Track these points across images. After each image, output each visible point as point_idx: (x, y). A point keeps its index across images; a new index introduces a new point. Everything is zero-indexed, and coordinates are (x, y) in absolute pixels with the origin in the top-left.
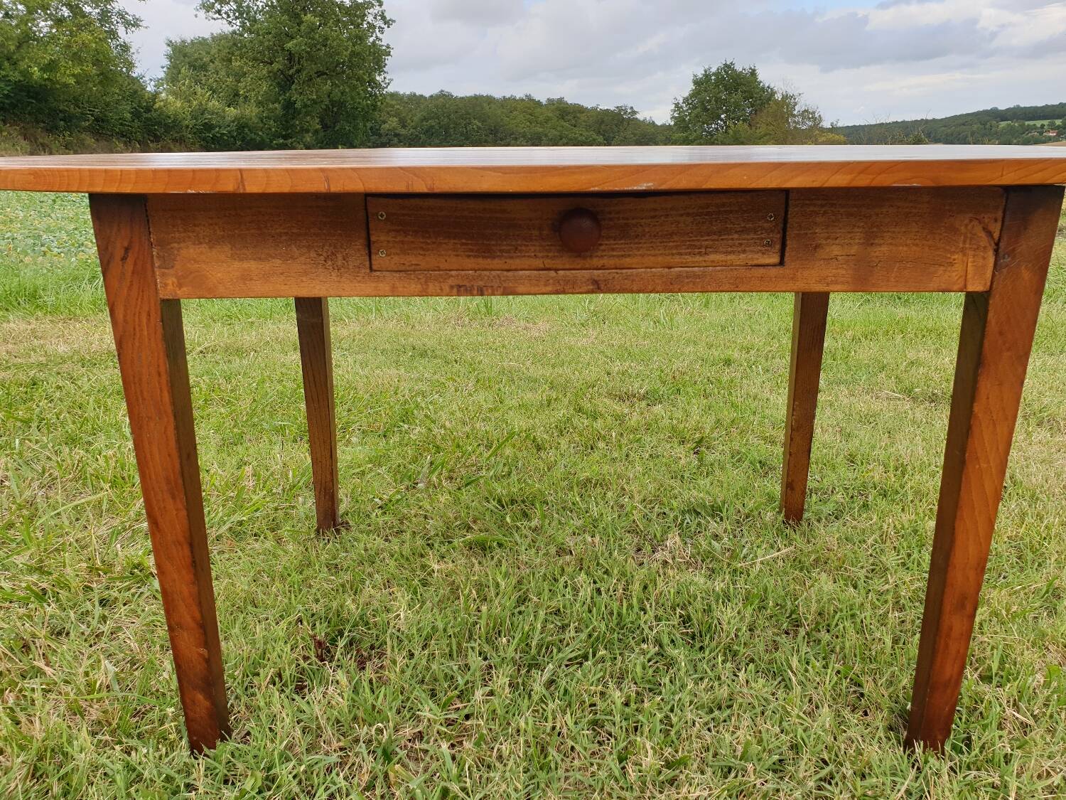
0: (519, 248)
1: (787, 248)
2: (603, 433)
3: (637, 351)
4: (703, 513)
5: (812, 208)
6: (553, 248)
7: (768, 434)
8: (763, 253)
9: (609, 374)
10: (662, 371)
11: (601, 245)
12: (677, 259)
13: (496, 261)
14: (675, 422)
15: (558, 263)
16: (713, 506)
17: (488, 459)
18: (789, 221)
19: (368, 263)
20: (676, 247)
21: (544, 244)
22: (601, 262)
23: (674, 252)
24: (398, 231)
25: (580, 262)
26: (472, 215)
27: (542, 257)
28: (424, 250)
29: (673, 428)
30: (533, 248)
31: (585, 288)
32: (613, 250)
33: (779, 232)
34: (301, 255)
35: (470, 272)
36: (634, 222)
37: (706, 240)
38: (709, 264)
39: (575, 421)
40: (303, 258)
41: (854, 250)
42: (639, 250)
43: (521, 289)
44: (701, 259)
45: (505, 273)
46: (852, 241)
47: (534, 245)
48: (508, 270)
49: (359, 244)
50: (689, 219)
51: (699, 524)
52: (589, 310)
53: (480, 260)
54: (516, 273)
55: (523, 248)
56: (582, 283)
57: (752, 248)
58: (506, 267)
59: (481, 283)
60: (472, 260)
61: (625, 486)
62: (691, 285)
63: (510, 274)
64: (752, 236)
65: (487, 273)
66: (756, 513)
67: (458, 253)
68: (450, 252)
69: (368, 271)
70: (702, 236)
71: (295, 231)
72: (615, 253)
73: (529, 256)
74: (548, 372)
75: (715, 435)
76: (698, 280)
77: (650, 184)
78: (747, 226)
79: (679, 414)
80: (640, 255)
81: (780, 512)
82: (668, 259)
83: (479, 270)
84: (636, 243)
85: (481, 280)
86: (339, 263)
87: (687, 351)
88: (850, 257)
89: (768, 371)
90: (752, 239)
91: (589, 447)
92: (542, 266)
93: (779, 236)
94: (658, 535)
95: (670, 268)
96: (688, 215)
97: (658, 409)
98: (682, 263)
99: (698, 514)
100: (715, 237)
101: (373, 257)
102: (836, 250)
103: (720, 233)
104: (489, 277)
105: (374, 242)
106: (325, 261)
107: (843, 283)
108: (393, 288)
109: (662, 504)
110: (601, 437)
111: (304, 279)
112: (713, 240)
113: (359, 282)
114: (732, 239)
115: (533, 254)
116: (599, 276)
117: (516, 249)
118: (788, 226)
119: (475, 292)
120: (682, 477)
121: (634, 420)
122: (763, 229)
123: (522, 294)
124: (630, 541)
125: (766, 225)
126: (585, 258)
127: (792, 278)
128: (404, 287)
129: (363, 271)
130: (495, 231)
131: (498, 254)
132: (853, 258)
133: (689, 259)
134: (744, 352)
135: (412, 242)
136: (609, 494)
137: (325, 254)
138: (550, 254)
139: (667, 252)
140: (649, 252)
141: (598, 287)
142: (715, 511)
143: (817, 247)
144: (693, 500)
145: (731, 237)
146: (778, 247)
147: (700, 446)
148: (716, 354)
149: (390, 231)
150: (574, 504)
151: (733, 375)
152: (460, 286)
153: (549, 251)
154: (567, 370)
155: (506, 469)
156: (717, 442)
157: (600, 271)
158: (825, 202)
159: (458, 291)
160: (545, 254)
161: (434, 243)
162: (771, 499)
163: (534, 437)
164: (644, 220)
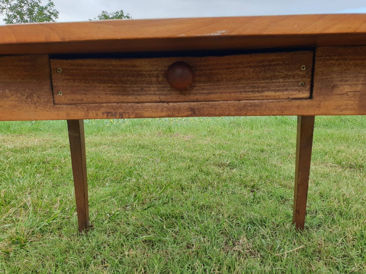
0: (144, 89)
1: (314, 88)
2: (211, 181)
3: (225, 146)
4: (257, 224)
5: (331, 62)
6: (165, 89)
7: (283, 183)
8: (299, 91)
9: (214, 155)
10: (236, 154)
11: (195, 86)
12: (244, 95)
13: (130, 97)
14: (242, 177)
15: (169, 98)
16: (261, 220)
17: (160, 194)
18: (316, 70)
19: (52, 99)
20: (244, 87)
21: (159, 86)
22: (196, 97)
23: (242, 90)
24: (69, 79)
25: (182, 98)
26: (114, 68)
27: (159, 94)
28: (85, 91)
29: (242, 180)
30: (153, 89)
31: (186, 113)
32: (203, 89)
33: (309, 78)
34: (12, 95)
35: (115, 104)
36: (216, 71)
37: (262, 83)
38: (265, 98)
39: (199, 176)
40: (13, 97)
41: (359, 88)
42: (219, 90)
43: (146, 114)
44: (259, 94)
45: (136, 104)
46: (358, 83)
47: (153, 87)
48: (138, 103)
49: (47, 88)
50: (252, 70)
51: (255, 230)
52: (208, 130)
53: (120, 97)
54: (143, 104)
55: (147, 89)
56: (184, 110)
57: (292, 88)
58: (136, 100)
59: (121, 111)
60: (115, 97)
61: (220, 209)
62: (253, 111)
63: (139, 105)
64: (291, 80)
65: (125, 104)
66: (281, 224)
67: (107, 92)
68: (101, 92)
69: (53, 104)
70: (259, 80)
71: (7, 80)
72: (204, 92)
73: (150, 94)
74: (189, 154)
75: (260, 183)
76: (257, 108)
77: (224, 31)
78: (288, 74)
79: (243, 173)
80: (220, 92)
81: (293, 224)
82: (238, 95)
83: (120, 102)
84: (217, 85)
85: (121, 109)
86: (35, 100)
87: (245, 146)
88: (357, 93)
89: (279, 154)
90: (292, 82)
91: (205, 188)
92: (159, 100)
93: (309, 80)
94: (236, 236)
95: (239, 100)
96: (250, 67)
97: (234, 171)
98: (247, 97)
99: (254, 224)
100: (268, 81)
101: (55, 96)
102: (346, 88)
103: (271, 78)
104: (126, 107)
105: (55, 87)
106: (27, 99)
107: (351, 109)
108: (68, 114)
109: (237, 218)
110: (210, 184)
111: (14, 109)
112: (266, 83)
113: (47, 111)
114: (279, 82)
115: (153, 93)
116: (194, 106)
117: (142, 89)
118: (315, 73)
119: (118, 116)
120: (246, 204)
121: (225, 176)
122: (299, 75)
123: (147, 117)
124: (222, 239)
125: (301, 73)
126: (185, 95)
127: (318, 107)
128: (74, 114)
129: (50, 104)
130: (129, 79)
131: (131, 92)
132: (359, 93)
133: (251, 94)
134: (268, 147)
135: (78, 86)
136: (213, 213)
137: (26, 94)
138: (164, 93)
139: (237, 90)
140: (226, 91)
141: (194, 113)
142: (263, 223)
143: (333, 87)
144: (252, 217)
145: (278, 81)
146: (308, 87)
147: (253, 188)
148: (257, 147)
149: (64, 79)
150: (196, 218)
151: (265, 156)
152: (108, 113)
153: (164, 90)
154: (197, 154)
155: (167, 200)
156: (260, 187)
157: (195, 103)
158: (340, 57)
159: (107, 116)
160: (161, 92)
161: (91, 86)
162: (288, 216)
163: (181, 184)
164: (222, 71)
